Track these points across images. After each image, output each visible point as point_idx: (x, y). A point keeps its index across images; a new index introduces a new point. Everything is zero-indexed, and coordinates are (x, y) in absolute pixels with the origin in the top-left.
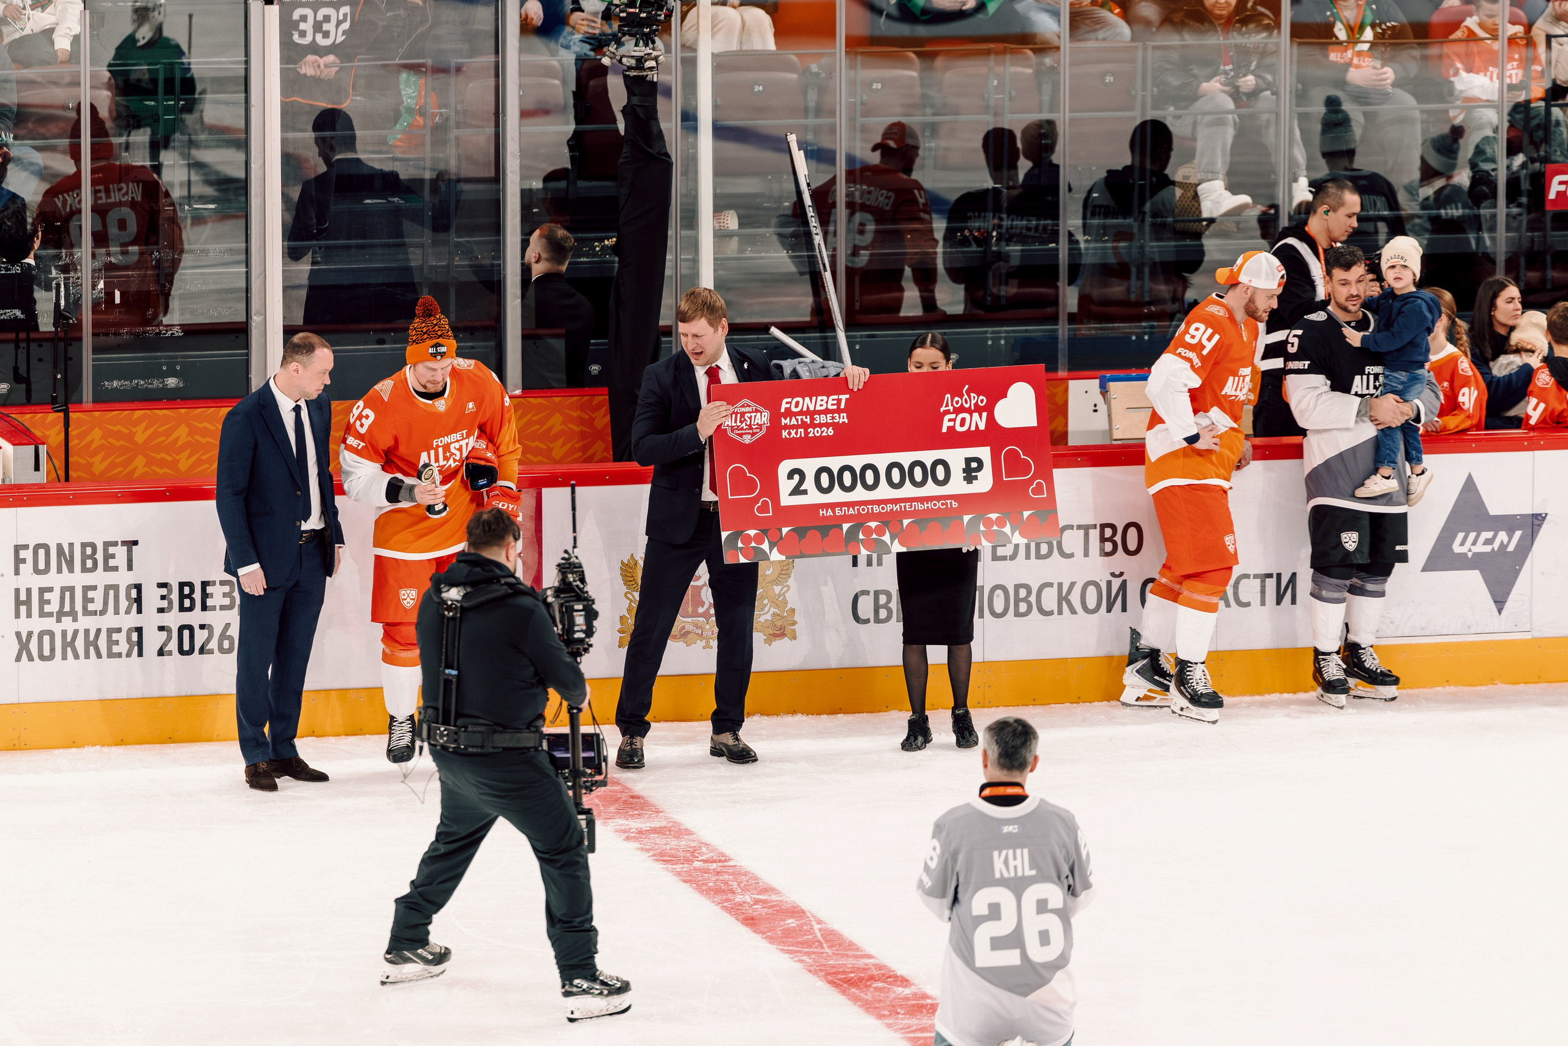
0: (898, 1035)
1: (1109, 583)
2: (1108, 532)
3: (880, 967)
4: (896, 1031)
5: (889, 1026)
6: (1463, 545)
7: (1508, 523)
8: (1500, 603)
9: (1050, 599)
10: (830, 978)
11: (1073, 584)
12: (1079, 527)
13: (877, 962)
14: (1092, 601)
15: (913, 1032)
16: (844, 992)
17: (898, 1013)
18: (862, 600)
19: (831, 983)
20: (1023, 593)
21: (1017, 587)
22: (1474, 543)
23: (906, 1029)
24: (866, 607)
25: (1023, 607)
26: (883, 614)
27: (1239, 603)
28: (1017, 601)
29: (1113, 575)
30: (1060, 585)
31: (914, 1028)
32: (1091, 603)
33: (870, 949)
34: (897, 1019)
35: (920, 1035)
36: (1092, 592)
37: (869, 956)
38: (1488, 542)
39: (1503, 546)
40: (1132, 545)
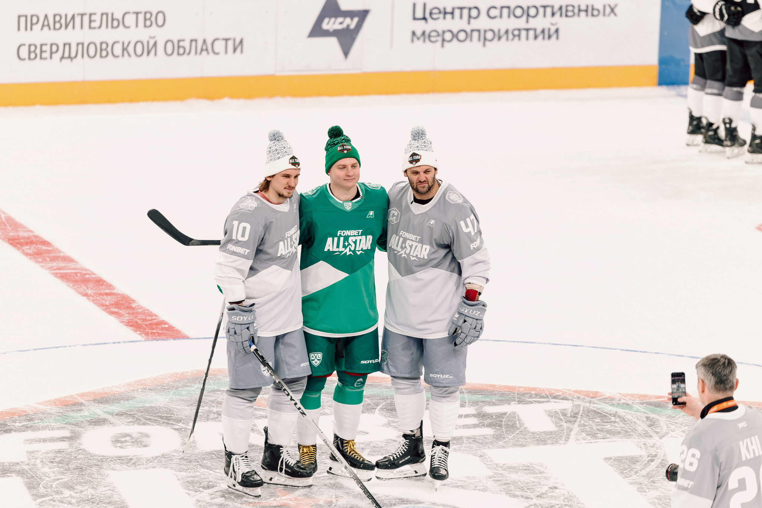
0: (47, 272)
1: (148, 42)
2: (148, 16)
3: (36, 237)
4: (46, 269)
5: (42, 267)
6: (329, 25)
7: (350, 14)
8: (346, 54)
9: (118, 50)
10: (11, 242)
11: (129, 43)
12: (134, 13)
13: (35, 234)
14: (139, 50)
15: (54, 270)
16: (18, 249)
17: (46, 260)
18: (22, 49)
19: (11, 244)
20: (104, 46)
21: (101, 43)
22: (334, 23)
23: (51, 268)
24: (24, 52)
25: (104, 53)
26: (33, 56)
27: (214, 52)
28: (101, 50)
29: (150, 37)
30: (123, 43)
31: (55, 268)
32: (139, 51)
33: (31, 228)
34: (46, 263)
35: (58, 271)
36: (139, 46)
37: (31, 231)
38: (341, 23)
39: (348, 26)
40: (160, 22)
